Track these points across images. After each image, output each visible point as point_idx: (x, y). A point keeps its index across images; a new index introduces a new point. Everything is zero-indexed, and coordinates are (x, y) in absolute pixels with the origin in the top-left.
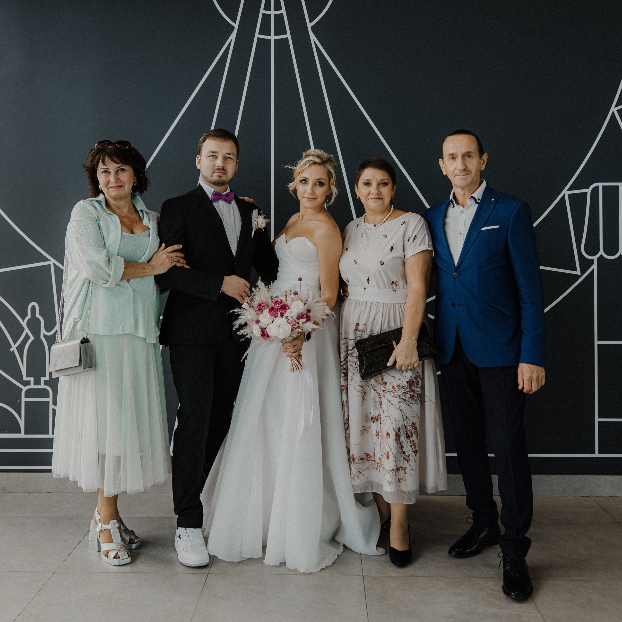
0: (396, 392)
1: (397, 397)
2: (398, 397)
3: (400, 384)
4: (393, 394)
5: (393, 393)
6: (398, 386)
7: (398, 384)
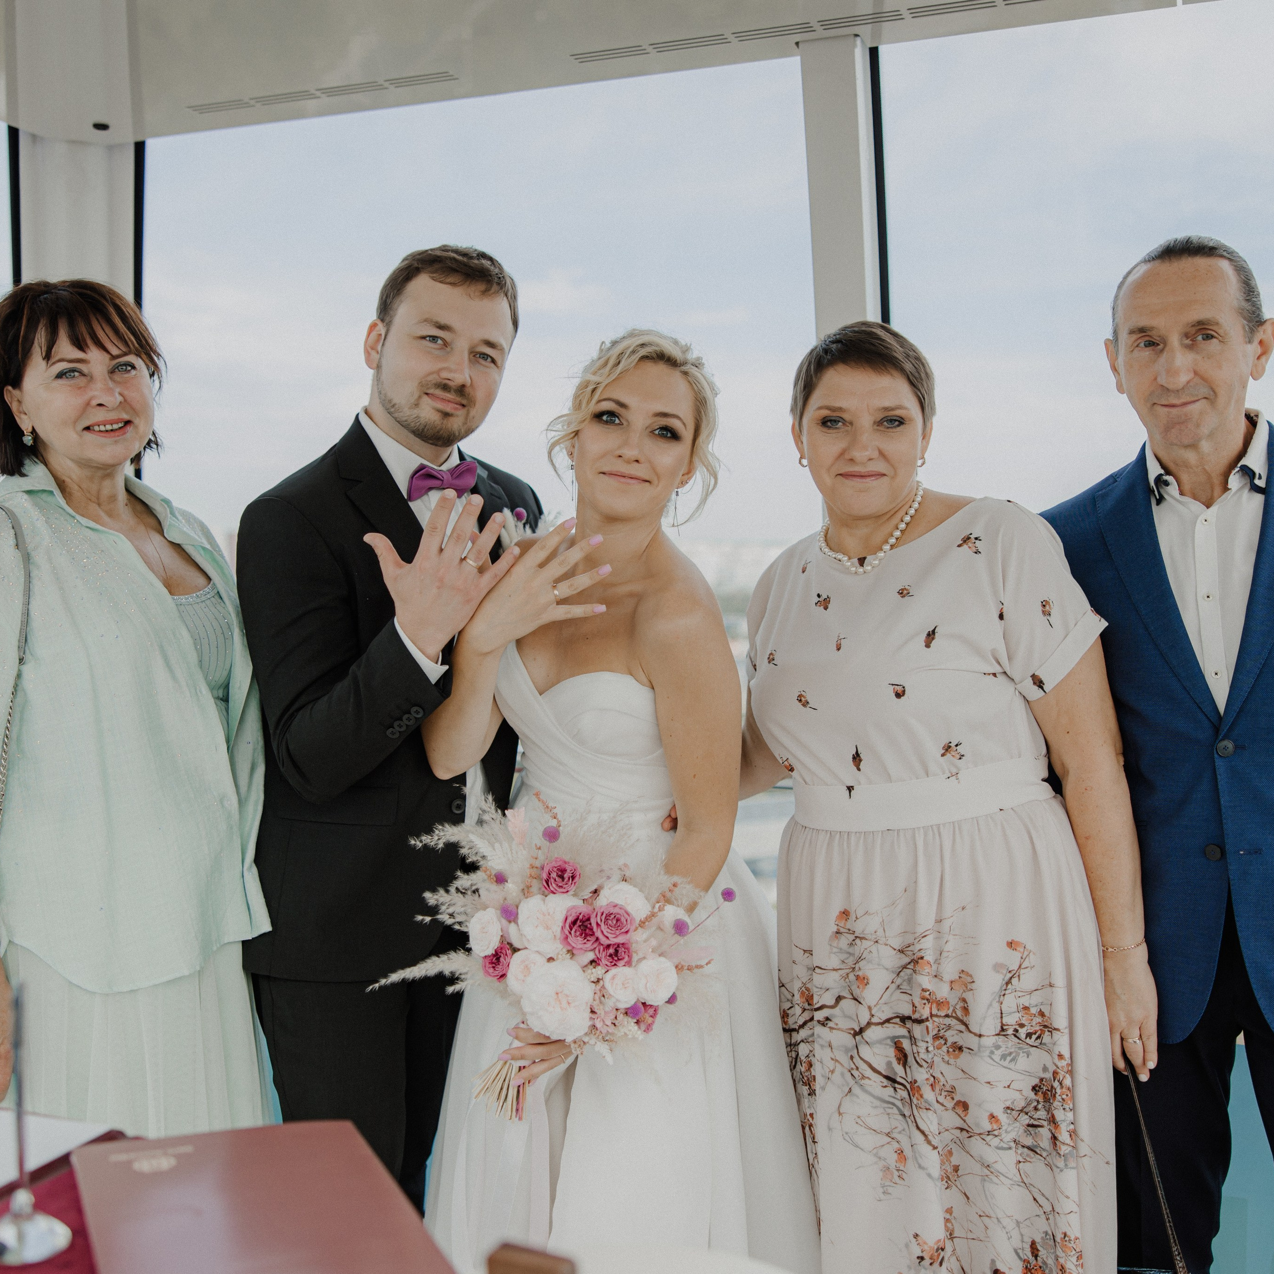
0: (1006, 1132)
1: (1010, 1148)
2: (1013, 1145)
3: (1013, 1103)
4: (995, 1142)
5: (996, 1136)
6: (1009, 1111)
7: (1008, 1104)
